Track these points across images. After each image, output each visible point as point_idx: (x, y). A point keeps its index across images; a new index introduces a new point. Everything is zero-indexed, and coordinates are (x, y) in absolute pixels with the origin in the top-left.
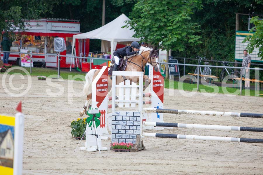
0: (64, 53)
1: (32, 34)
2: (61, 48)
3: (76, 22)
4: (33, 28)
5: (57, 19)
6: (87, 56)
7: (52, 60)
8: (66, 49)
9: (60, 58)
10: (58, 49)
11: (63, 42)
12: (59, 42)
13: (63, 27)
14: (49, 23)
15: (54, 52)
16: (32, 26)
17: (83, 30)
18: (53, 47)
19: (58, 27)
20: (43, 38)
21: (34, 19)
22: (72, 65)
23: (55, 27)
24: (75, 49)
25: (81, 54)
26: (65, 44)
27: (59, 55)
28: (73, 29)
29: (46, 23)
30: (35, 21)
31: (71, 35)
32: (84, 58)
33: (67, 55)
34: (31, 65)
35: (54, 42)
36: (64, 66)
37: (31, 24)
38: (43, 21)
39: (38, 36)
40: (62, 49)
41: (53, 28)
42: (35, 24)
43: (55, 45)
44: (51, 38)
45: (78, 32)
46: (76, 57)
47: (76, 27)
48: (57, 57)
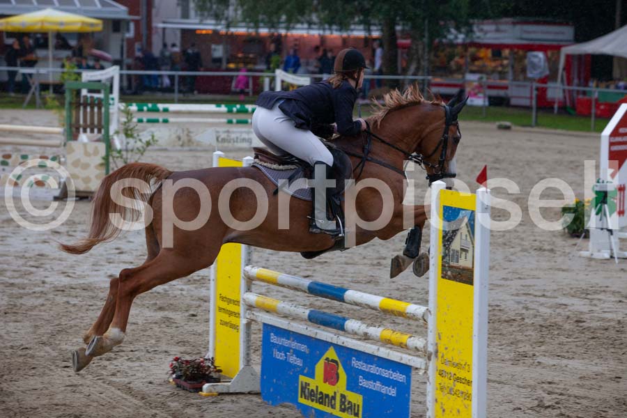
0: (544, 80)
1: (487, 46)
2: (539, 71)
3: (567, 24)
4: (489, 35)
5: (531, 19)
6: (586, 85)
7: (521, 94)
8: (547, 73)
9: (537, 89)
10: (535, 72)
11: (542, 60)
12: (535, 60)
13: (543, 32)
14: (518, 27)
15: (526, 79)
16: (486, 33)
17: (581, 37)
18: (524, 70)
19: (534, 32)
20: (506, 52)
21: (490, 18)
22: (559, 102)
23: (529, 32)
24: (565, 74)
25: (576, 81)
26: (547, 64)
27: (535, 85)
28: (560, 37)
29: (511, 26)
30: (492, 24)
31: (558, 48)
32: (582, 89)
33: (550, 85)
34: (484, 102)
35: (526, 61)
36: (544, 105)
37: (486, 27)
38: (506, 23)
39: (497, 50)
40: (541, 73)
41: (525, 36)
42: (493, 27)
43: (529, 67)
44: (521, 53)
45: (570, 41)
46: (567, 87)
47: (568, 32)
48: (532, 88)
